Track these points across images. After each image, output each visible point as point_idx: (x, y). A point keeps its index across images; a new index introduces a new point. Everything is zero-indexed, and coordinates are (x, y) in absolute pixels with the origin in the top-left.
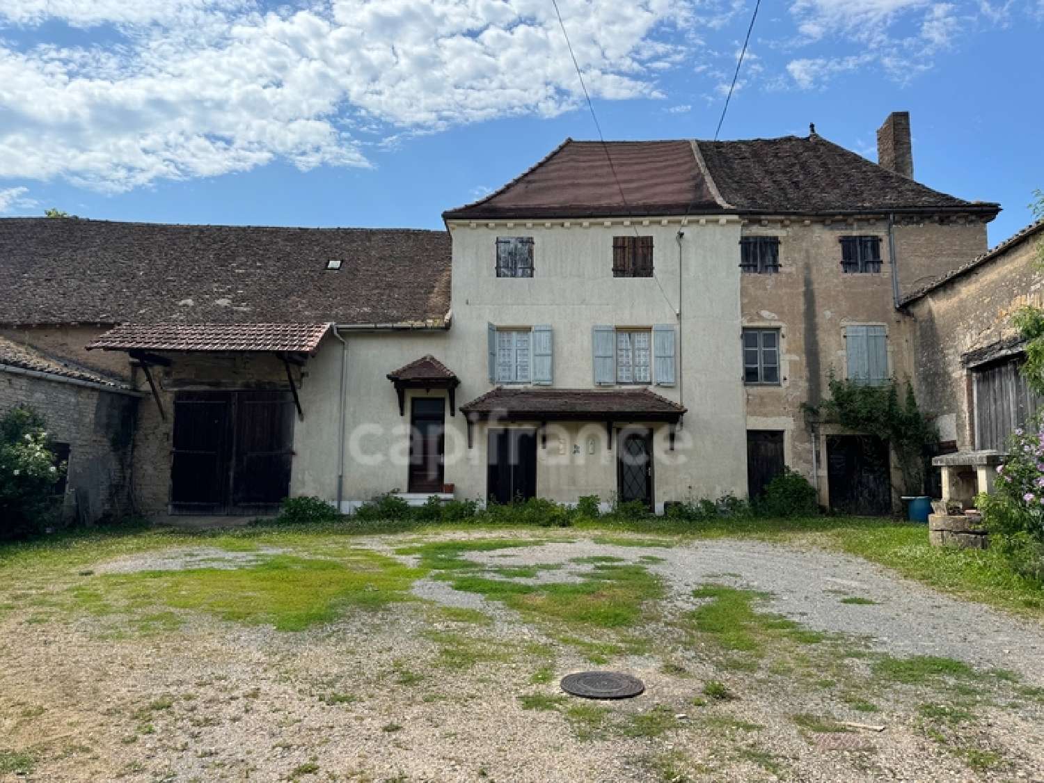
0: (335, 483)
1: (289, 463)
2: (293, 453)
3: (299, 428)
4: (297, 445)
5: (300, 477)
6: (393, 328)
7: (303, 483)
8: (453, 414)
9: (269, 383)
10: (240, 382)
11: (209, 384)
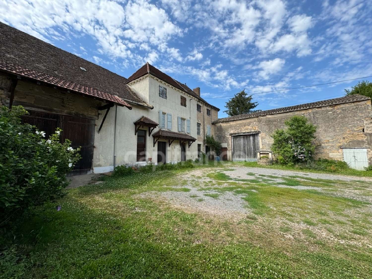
0: (112, 159)
1: (92, 151)
2: (94, 147)
3: (97, 136)
4: (96, 144)
5: (98, 157)
6: (137, 104)
7: (99, 159)
8: (149, 136)
9: (82, 115)
10: (66, 111)
11: (44, 109)
